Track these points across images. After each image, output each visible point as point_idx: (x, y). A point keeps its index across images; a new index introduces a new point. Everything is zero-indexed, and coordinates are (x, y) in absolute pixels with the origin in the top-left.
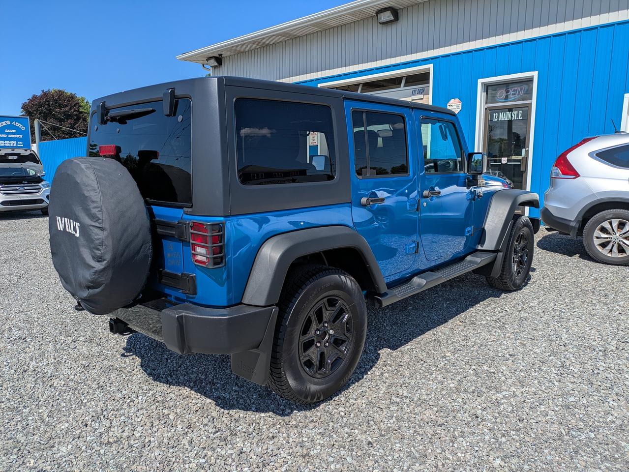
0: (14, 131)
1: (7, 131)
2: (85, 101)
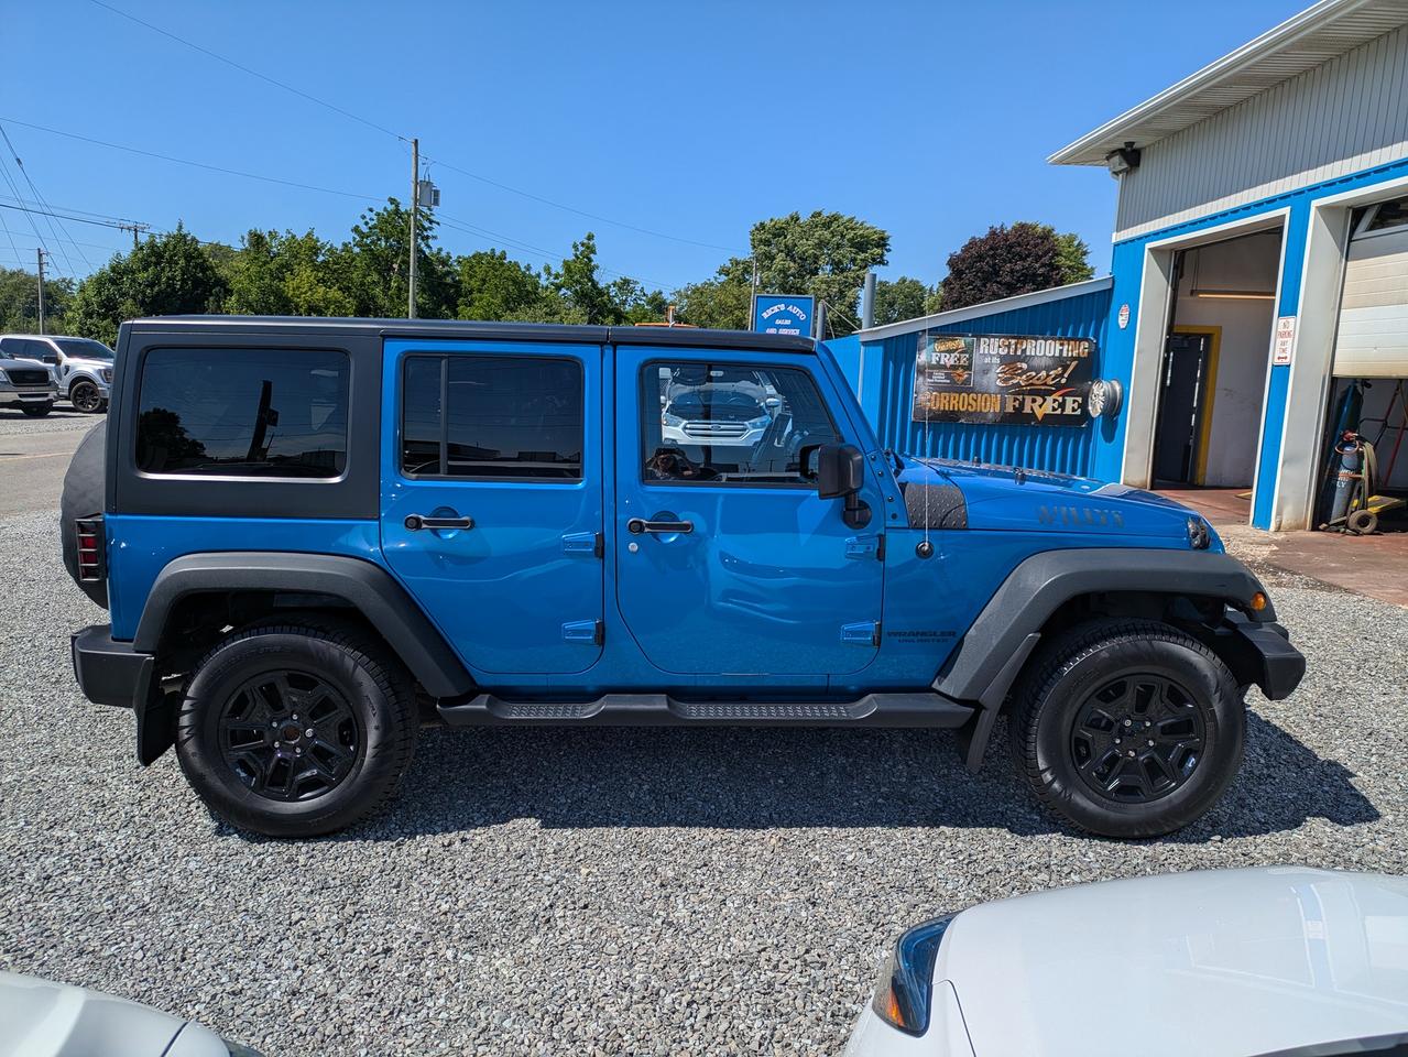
0: (788, 322)
1: (778, 322)
2: (1076, 243)
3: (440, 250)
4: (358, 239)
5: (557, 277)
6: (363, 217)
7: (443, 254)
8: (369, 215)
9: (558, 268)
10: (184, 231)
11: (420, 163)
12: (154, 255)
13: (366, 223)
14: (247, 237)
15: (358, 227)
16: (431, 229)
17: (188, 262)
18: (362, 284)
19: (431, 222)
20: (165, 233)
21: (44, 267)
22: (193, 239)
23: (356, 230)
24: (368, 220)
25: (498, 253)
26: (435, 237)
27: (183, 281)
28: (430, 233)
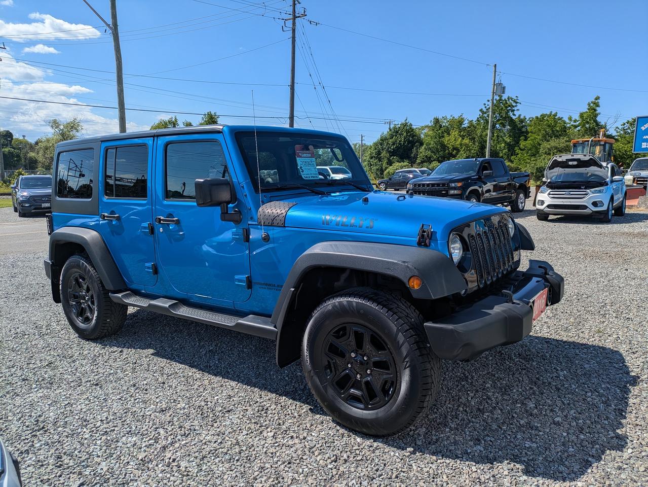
3: (520, 115)
4: (481, 114)
5: (575, 121)
6: (485, 104)
7: (522, 117)
8: (487, 103)
9: (576, 116)
10: (407, 121)
11: (496, 75)
12: (395, 132)
13: (486, 107)
14: (433, 121)
15: (482, 109)
16: (516, 106)
17: (407, 133)
18: (481, 136)
19: (516, 103)
20: (400, 123)
21: (363, 141)
22: (411, 124)
23: (481, 110)
24: (486, 106)
25: (553, 113)
26: (518, 110)
27: (405, 141)
28: (515, 108)
